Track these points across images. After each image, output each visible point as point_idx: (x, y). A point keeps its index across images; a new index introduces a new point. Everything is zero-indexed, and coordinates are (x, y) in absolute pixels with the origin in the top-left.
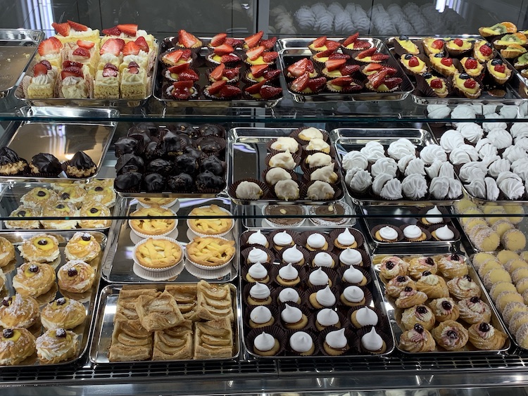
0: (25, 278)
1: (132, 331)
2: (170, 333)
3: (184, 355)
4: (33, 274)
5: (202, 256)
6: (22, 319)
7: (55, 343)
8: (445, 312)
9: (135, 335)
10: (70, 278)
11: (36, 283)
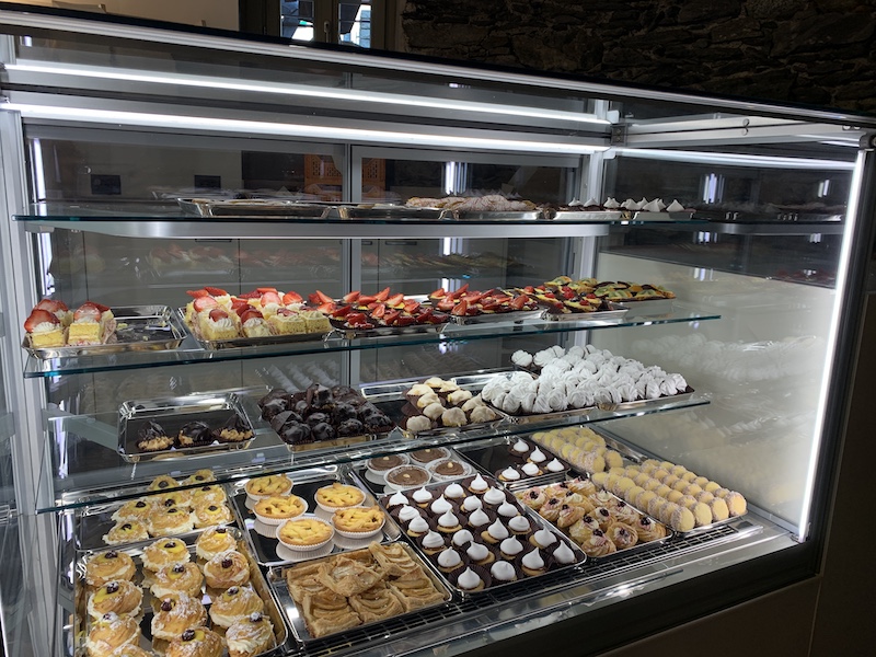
0: (172, 581)
1: (327, 604)
2: (367, 596)
3: (397, 611)
4: (180, 574)
5: (355, 524)
6: (193, 620)
7: (254, 630)
8: (605, 518)
9: (332, 607)
10: (226, 570)
11: (186, 583)
